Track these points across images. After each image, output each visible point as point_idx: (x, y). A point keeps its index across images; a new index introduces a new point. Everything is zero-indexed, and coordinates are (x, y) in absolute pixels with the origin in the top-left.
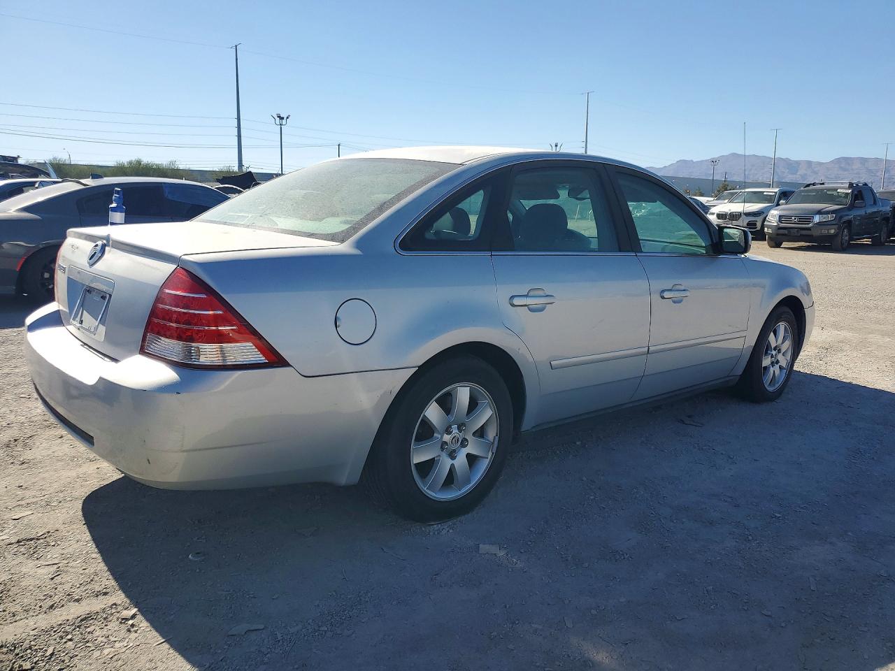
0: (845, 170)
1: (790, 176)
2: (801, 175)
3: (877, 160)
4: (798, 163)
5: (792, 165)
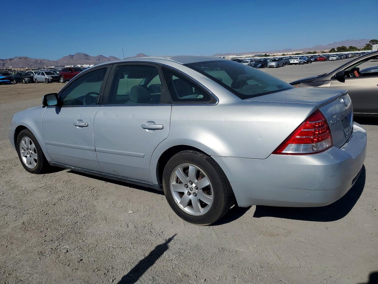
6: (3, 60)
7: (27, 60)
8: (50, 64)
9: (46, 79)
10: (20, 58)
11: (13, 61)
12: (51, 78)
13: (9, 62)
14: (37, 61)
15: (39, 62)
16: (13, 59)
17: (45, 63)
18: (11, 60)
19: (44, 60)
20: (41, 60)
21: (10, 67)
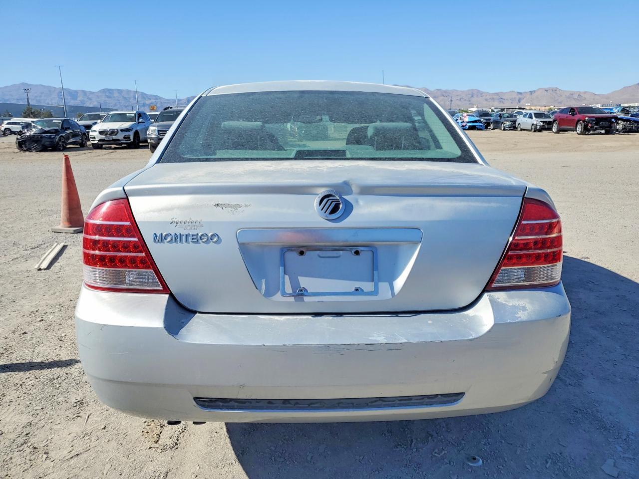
0: (110, 97)
1: (72, 101)
2: (80, 100)
3: (128, 91)
4: (76, 92)
5: (74, 94)
6: (520, 93)
7: (556, 93)
8: (594, 99)
9: (533, 124)
10: (546, 90)
11: (534, 95)
12: (542, 124)
13: (528, 96)
14: (572, 94)
15: (576, 96)
16: (535, 92)
17: (585, 98)
18: (531, 92)
19: (585, 93)
20: (580, 92)
21: (527, 104)
